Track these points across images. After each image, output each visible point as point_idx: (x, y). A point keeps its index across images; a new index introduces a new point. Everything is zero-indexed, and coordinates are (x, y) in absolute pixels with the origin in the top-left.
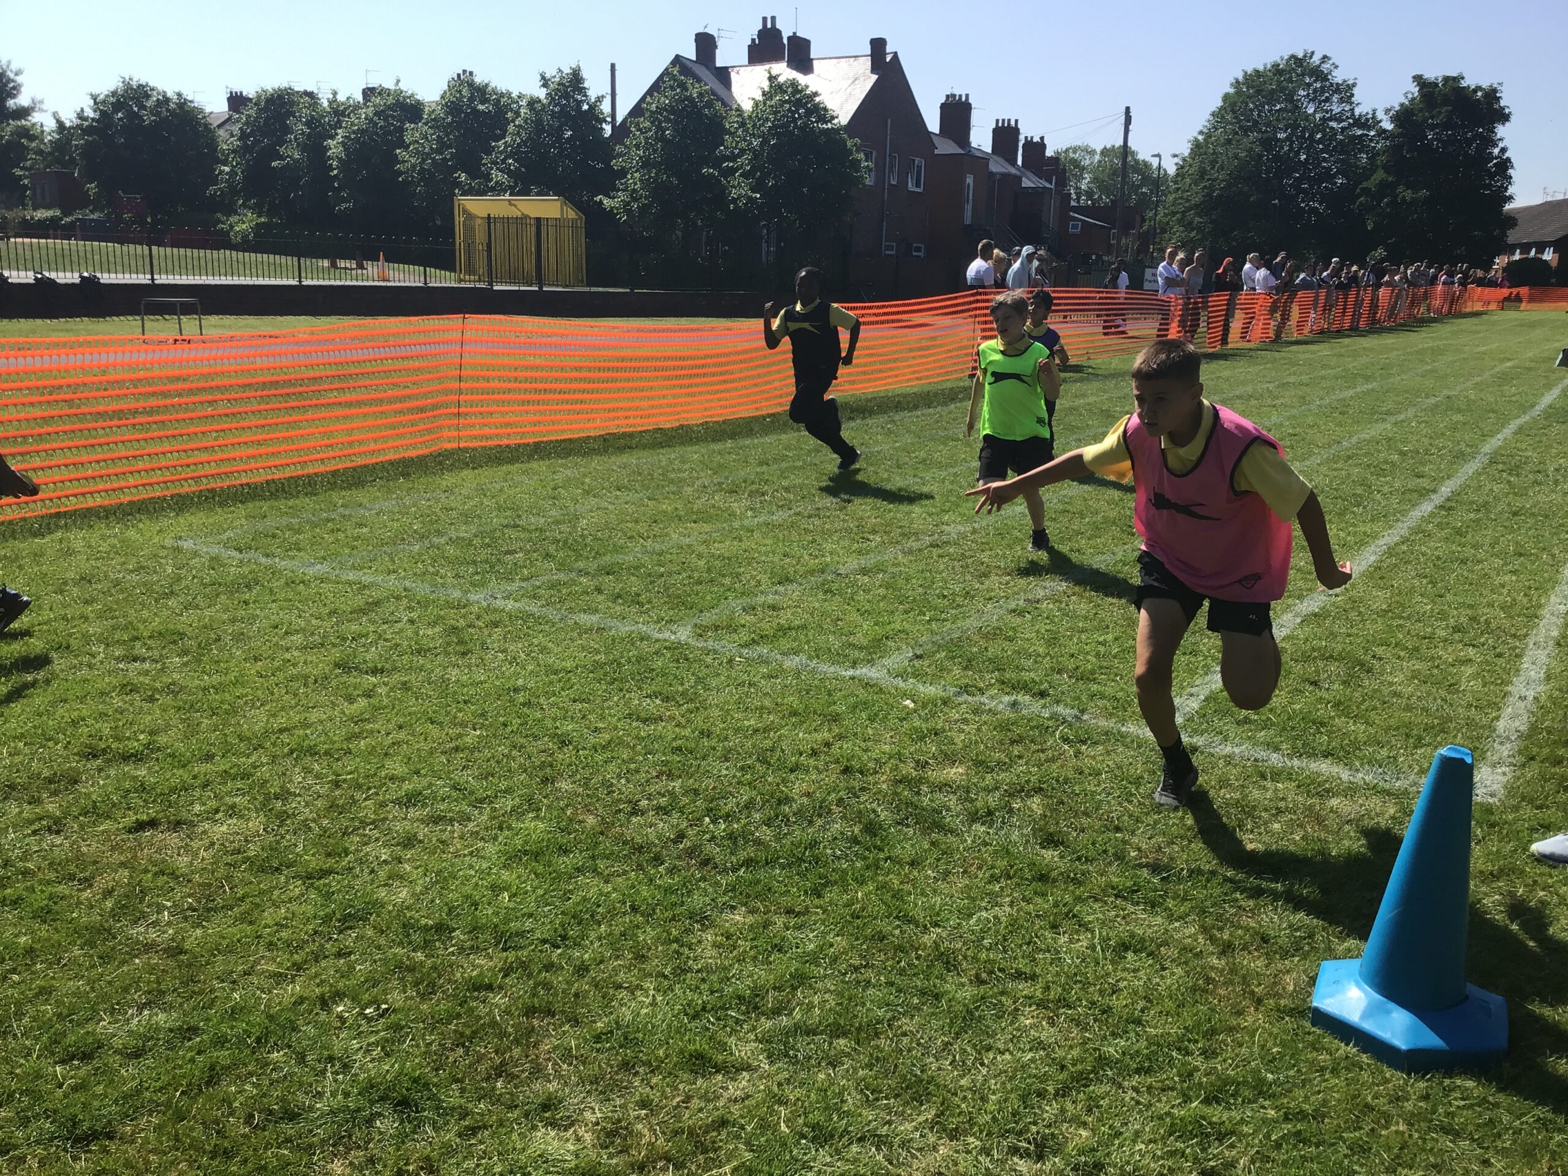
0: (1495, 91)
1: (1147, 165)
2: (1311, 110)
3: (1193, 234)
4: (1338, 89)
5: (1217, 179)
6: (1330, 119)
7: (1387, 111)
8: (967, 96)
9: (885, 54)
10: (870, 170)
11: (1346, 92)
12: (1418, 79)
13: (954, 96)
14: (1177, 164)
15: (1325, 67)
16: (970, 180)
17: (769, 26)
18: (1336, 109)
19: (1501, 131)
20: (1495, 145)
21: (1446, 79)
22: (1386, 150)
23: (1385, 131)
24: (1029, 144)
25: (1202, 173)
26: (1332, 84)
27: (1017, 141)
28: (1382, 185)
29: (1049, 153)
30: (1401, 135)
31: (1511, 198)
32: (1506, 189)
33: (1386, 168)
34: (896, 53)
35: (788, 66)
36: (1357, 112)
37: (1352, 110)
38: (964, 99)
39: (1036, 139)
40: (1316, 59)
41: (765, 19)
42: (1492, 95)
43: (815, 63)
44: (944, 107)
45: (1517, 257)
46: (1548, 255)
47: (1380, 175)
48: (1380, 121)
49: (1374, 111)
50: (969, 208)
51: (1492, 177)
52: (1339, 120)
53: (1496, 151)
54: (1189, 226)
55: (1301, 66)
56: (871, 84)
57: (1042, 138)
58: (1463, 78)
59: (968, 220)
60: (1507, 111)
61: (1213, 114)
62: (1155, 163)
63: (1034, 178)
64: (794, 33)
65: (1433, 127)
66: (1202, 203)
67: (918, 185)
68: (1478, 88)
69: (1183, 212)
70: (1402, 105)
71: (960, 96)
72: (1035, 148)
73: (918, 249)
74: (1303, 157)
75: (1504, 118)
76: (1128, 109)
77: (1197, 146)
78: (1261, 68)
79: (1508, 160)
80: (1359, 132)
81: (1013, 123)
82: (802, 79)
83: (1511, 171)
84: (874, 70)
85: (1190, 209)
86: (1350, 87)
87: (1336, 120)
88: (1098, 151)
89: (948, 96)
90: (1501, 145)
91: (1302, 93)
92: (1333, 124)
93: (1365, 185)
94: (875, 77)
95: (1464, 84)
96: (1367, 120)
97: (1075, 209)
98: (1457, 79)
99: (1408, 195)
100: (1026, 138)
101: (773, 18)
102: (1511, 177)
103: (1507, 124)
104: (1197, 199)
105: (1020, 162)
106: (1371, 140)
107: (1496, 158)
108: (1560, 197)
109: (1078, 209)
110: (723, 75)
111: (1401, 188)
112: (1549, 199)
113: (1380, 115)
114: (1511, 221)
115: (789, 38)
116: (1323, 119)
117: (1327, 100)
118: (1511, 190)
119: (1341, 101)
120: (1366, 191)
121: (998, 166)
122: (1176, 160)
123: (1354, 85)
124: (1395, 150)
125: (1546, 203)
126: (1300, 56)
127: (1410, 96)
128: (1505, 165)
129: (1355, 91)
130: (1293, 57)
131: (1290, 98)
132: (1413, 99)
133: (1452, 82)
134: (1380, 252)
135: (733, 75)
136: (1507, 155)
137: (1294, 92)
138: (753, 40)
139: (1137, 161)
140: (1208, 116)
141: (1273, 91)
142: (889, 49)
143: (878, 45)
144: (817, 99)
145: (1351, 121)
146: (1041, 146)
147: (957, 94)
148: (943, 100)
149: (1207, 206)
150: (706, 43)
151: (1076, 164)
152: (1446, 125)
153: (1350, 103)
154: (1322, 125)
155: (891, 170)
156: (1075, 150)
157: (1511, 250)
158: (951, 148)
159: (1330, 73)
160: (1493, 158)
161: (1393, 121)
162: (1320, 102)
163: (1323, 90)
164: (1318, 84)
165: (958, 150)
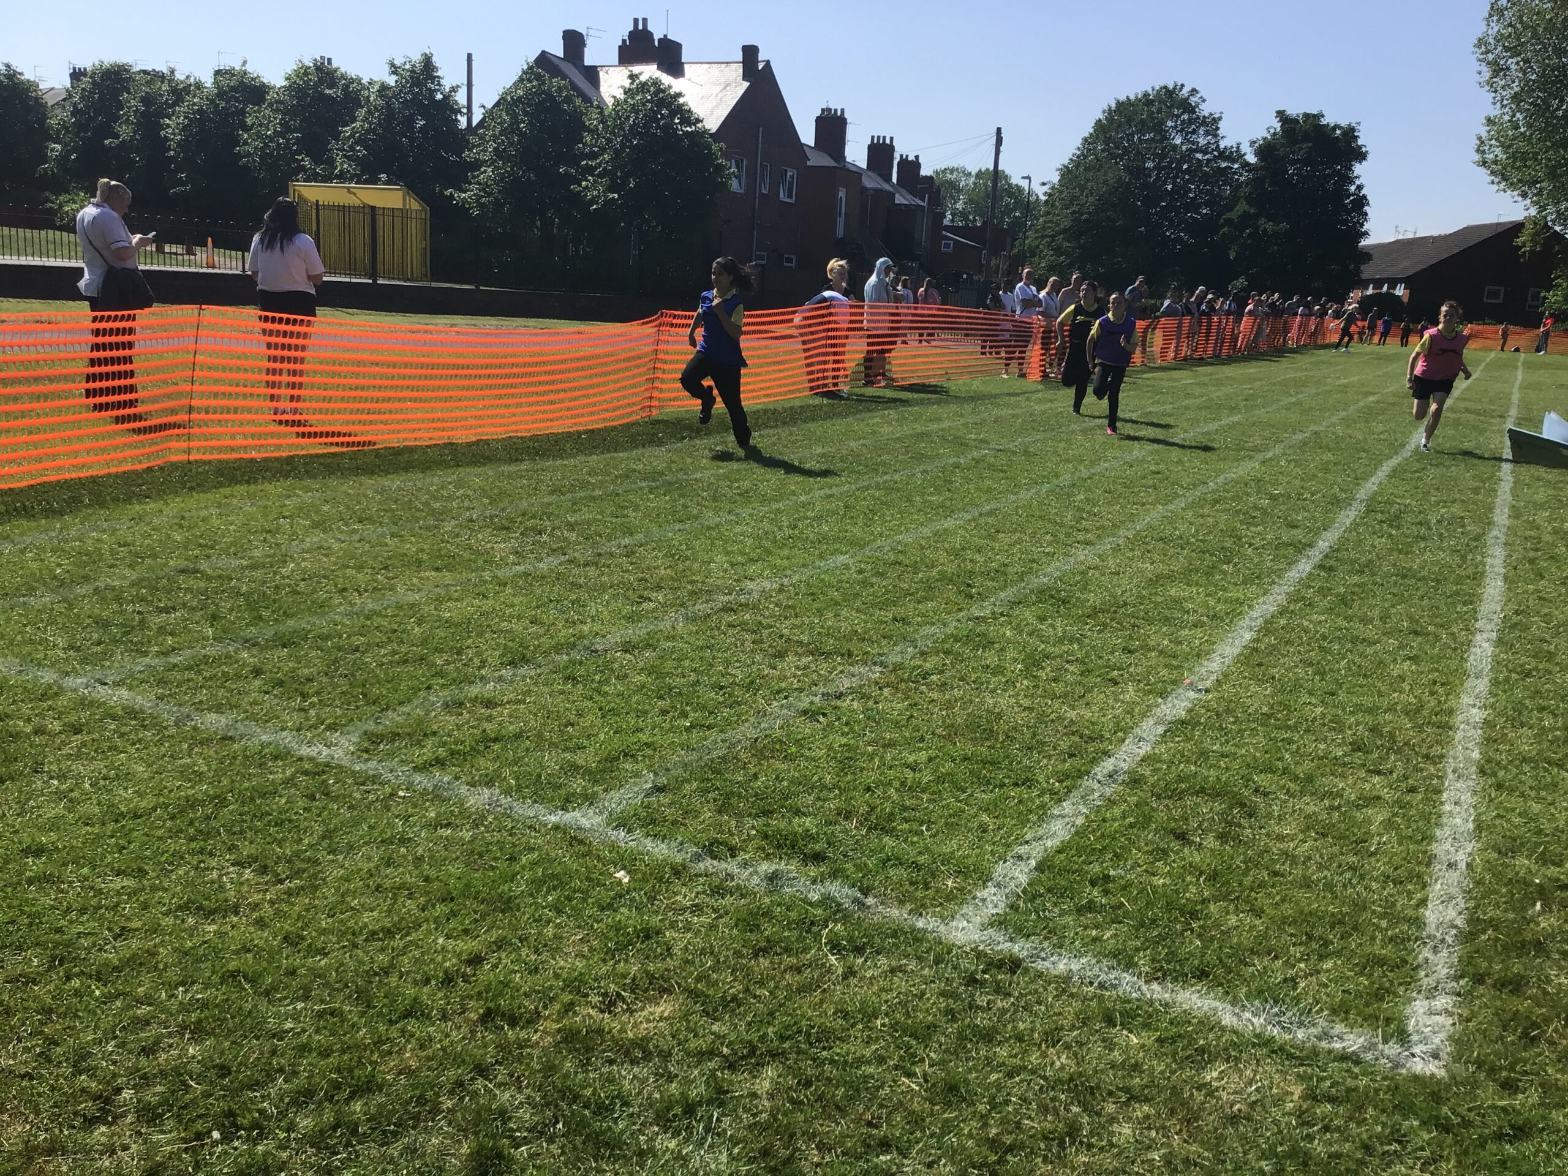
0: (1353, 130)
1: (1019, 189)
2: (1178, 141)
3: (1062, 259)
4: (1204, 122)
5: (1086, 204)
6: (1197, 151)
7: (1253, 143)
8: (843, 110)
9: (756, 61)
11: (1211, 124)
12: (1281, 115)
13: (829, 110)
14: (1047, 191)
15: (1193, 100)
16: (842, 194)
17: (640, 27)
18: (1202, 141)
19: (1358, 169)
20: (1352, 182)
21: (1311, 117)
22: (1250, 183)
23: (1248, 164)
24: (904, 162)
25: (1073, 199)
26: (1199, 117)
27: (892, 158)
28: (1245, 216)
29: (925, 171)
30: (1266, 168)
31: (1366, 233)
32: (1362, 225)
33: (1248, 199)
34: (768, 63)
35: (659, 69)
36: (1222, 144)
37: (1218, 143)
38: (839, 113)
39: (911, 158)
40: (1185, 92)
41: (636, 21)
42: (1350, 133)
43: (686, 66)
44: (819, 120)
45: (1371, 291)
46: (1400, 291)
47: (1242, 207)
48: (1244, 155)
49: (1239, 144)
50: (841, 222)
52: (1205, 153)
53: (1353, 188)
54: (1058, 251)
55: (1171, 96)
56: (743, 91)
57: (917, 157)
58: (1323, 116)
59: (840, 232)
60: (1364, 150)
61: (1085, 140)
62: (1024, 184)
63: (909, 196)
64: (666, 36)
65: (1294, 162)
66: (1072, 226)
67: (790, 196)
68: (1336, 127)
69: (1053, 236)
70: (1265, 139)
71: (836, 110)
72: (910, 167)
73: (789, 260)
74: (1169, 187)
75: (1361, 156)
76: (999, 130)
77: (1066, 173)
78: (1132, 98)
79: (1364, 197)
80: (1224, 165)
81: (888, 141)
83: (1366, 208)
84: (745, 77)
85: (1061, 233)
86: (1216, 121)
87: (1202, 151)
88: (974, 173)
89: (823, 110)
90: (1358, 182)
91: (1170, 124)
92: (1199, 156)
93: (1228, 215)
94: (746, 84)
95: (1324, 121)
96: (1232, 153)
97: (948, 228)
98: (1319, 116)
99: (1270, 226)
100: (901, 156)
101: (645, 20)
102: (1366, 214)
103: (1364, 162)
104: (1066, 223)
105: (894, 179)
106: (1235, 173)
107: (1353, 194)
108: (1410, 236)
109: (951, 229)
110: (592, 74)
111: (1262, 220)
112: (1401, 237)
113: (1246, 148)
114: (1366, 256)
115: (661, 41)
116: (1191, 151)
117: (1194, 132)
118: (1366, 227)
119: (1207, 133)
120: (1228, 222)
121: (871, 182)
122: (1046, 187)
123: (1220, 118)
124: (1256, 182)
125: (1398, 241)
126: (1171, 87)
127: (1272, 131)
128: (1361, 202)
129: (1221, 124)
130: (1165, 87)
131: (1159, 128)
132: (1275, 134)
133: (1313, 119)
134: (1241, 282)
135: (602, 74)
136: (1363, 192)
137: (1162, 123)
139: (1010, 185)
140: (1078, 142)
141: (1143, 121)
142: (761, 57)
143: (750, 53)
144: (681, 100)
145: (1216, 153)
146: (916, 165)
147: (833, 108)
148: (819, 113)
149: (1076, 231)
150: (574, 41)
151: (953, 185)
152: (1306, 162)
153: (1216, 136)
154: (1188, 156)
155: (762, 179)
156: (952, 171)
157: (1364, 285)
158: (825, 161)
159: (1197, 106)
160: (1349, 195)
161: (1256, 155)
162: (1187, 133)
163: (1190, 122)
164: (1186, 116)
165: (832, 163)
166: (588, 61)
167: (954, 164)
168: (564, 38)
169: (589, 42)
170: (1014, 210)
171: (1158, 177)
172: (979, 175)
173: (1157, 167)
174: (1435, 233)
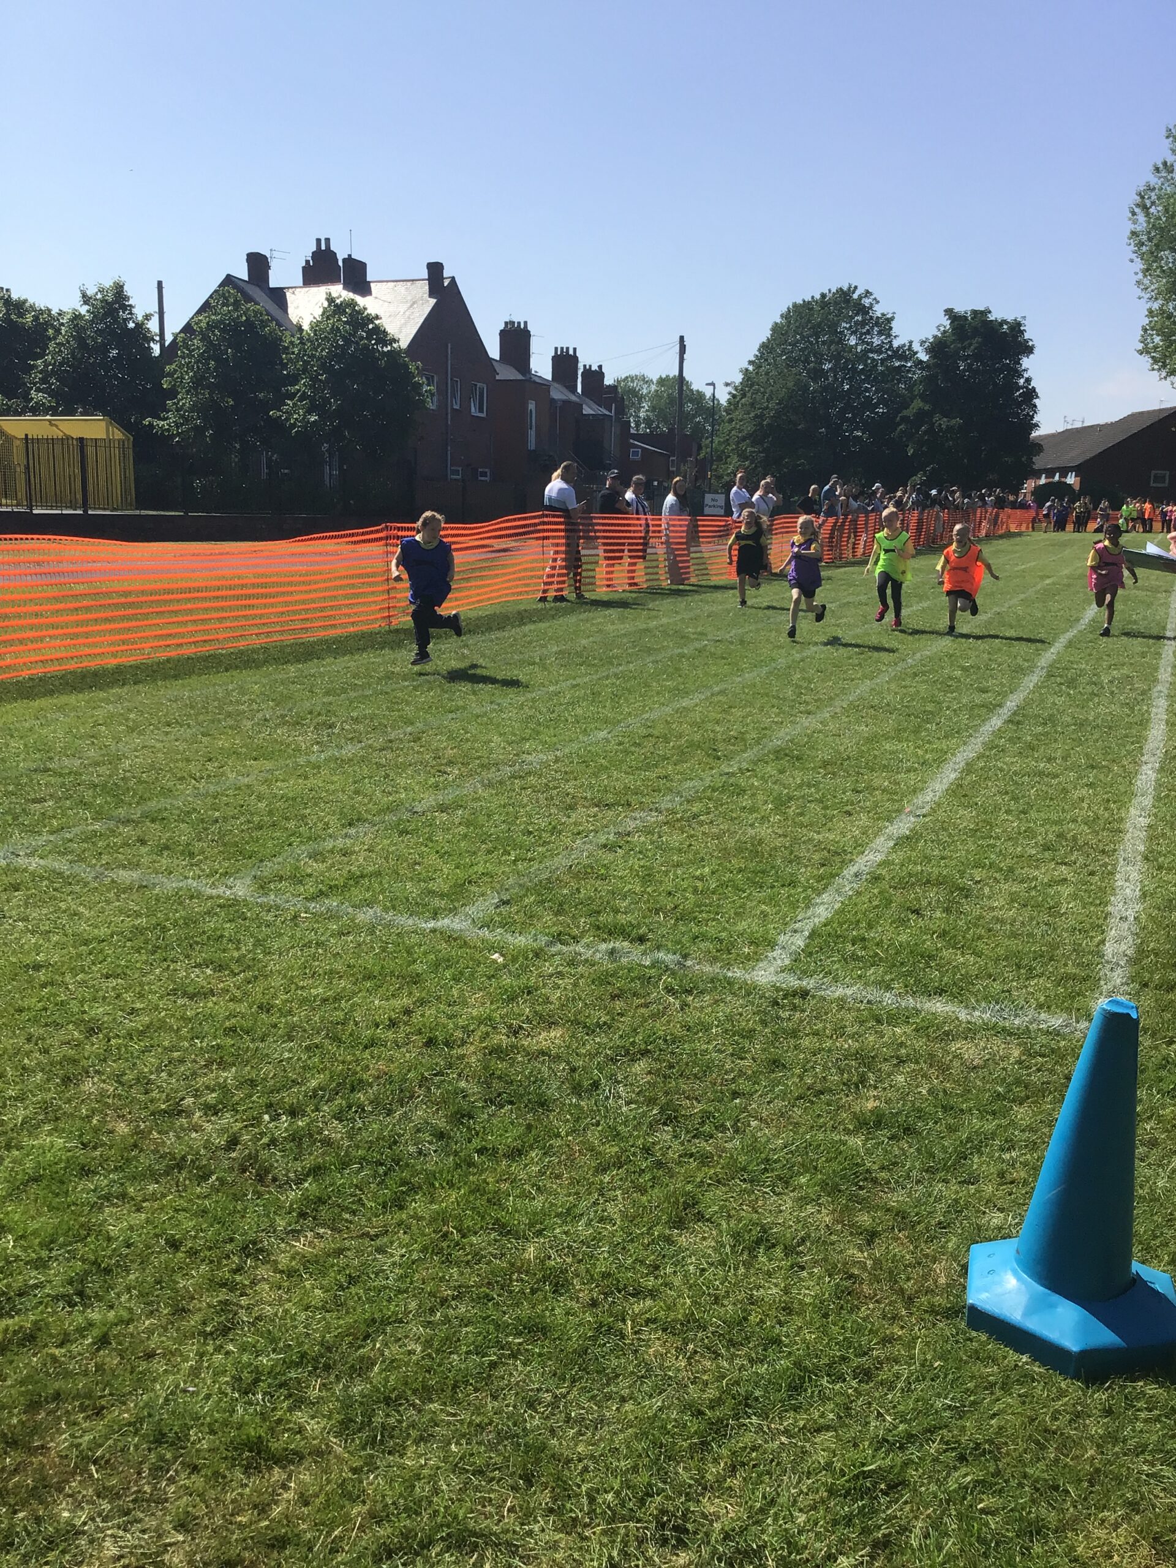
0: (1019, 324)
1: (701, 395)
2: (853, 342)
4: (877, 322)
5: (767, 407)
6: (871, 351)
7: (922, 343)
8: (526, 323)
9: (442, 278)
10: (432, 395)
12: (949, 312)
14: (730, 393)
15: (866, 302)
17: (323, 247)
18: (876, 341)
19: (1026, 362)
20: (1021, 376)
21: (975, 313)
22: (922, 380)
23: (921, 362)
24: (588, 372)
25: (753, 402)
26: (871, 318)
29: (608, 381)
30: (936, 365)
31: (1037, 425)
32: (1032, 417)
33: (923, 397)
34: (453, 278)
35: (344, 288)
36: (896, 344)
37: (890, 342)
38: (522, 326)
39: (595, 368)
40: (858, 294)
41: (319, 241)
42: (1016, 328)
43: (372, 285)
44: (503, 333)
45: (1043, 481)
46: (1071, 479)
47: (918, 404)
48: (916, 353)
49: (911, 342)
50: (532, 434)
51: (1019, 405)
52: (879, 352)
53: (1022, 381)
55: (845, 299)
56: (429, 309)
57: (600, 367)
58: (990, 312)
59: (532, 445)
60: (1030, 343)
61: (763, 345)
63: (595, 407)
64: (350, 256)
65: (964, 360)
66: (755, 431)
67: (481, 410)
68: (1004, 322)
69: (737, 442)
70: (935, 337)
71: (519, 323)
72: (594, 376)
74: (847, 387)
75: (1029, 350)
76: (682, 338)
78: (808, 300)
79: (1033, 389)
80: (897, 364)
81: (571, 352)
82: (361, 301)
83: (1035, 400)
84: (432, 294)
85: (744, 439)
87: (876, 352)
88: (655, 381)
89: (506, 323)
90: (1026, 375)
91: (844, 325)
92: (874, 355)
93: (905, 413)
94: (433, 301)
95: (991, 317)
96: (904, 352)
97: (634, 437)
98: (986, 312)
100: (585, 366)
101: (328, 240)
102: (1035, 406)
103: (1031, 356)
105: (579, 390)
106: (908, 371)
107: (1022, 388)
108: (1078, 425)
109: (637, 437)
110: (279, 296)
111: (937, 417)
112: (1069, 427)
113: (916, 347)
114: (1037, 447)
115: (344, 260)
116: (865, 352)
117: (868, 332)
118: (1036, 419)
119: (880, 333)
120: (905, 419)
121: (558, 394)
122: (729, 389)
125: (1066, 431)
126: (845, 288)
127: (942, 329)
128: (1031, 394)
130: (838, 290)
131: (834, 330)
132: (945, 332)
133: (981, 315)
135: (288, 295)
136: (1033, 384)
137: (837, 324)
138: (307, 262)
139: (692, 391)
140: (758, 347)
141: (818, 323)
142: (446, 273)
143: (435, 270)
144: (377, 322)
145: (890, 352)
146: (599, 374)
147: (516, 321)
148: (502, 327)
149: (760, 435)
150: (258, 264)
151: (635, 392)
152: (976, 357)
153: (889, 335)
154: (864, 356)
155: (454, 396)
156: (632, 379)
157: (1037, 474)
158: (512, 374)
159: (870, 307)
160: (1019, 388)
161: (928, 351)
162: (862, 334)
163: (863, 324)
164: (859, 318)
165: (520, 377)
168: (248, 260)
169: (273, 264)
172: (662, 381)
173: (834, 369)
174: (1102, 422)
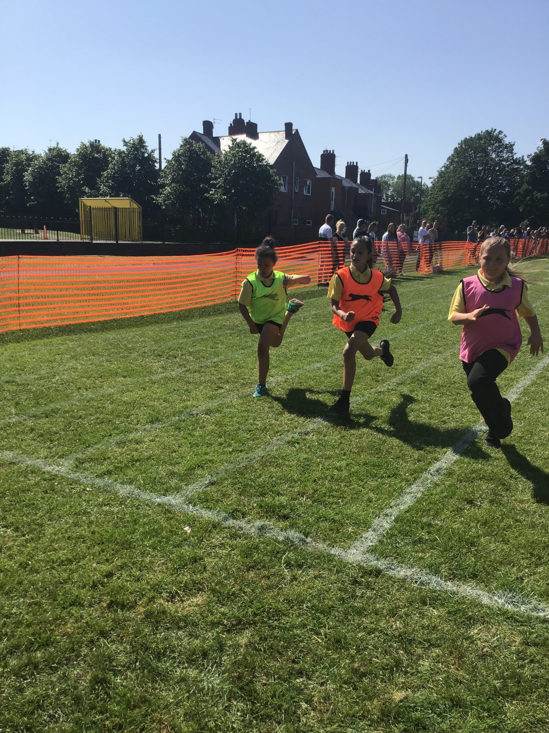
3: (439, 215)
5: (449, 189)
6: (502, 161)
7: (530, 155)
14: (432, 182)
16: (333, 190)
17: (238, 118)
18: (505, 156)
22: (529, 175)
23: (527, 166)
24: (363, 174)
26: (503, 145)
28: (527, 191)
30: (536, 167)
33: (529, 183)
34: (297, 130)
35: (247, 136)
36: (515, 158)
37: (512, 156)
38: (332, 152)
39: (366, 171)
41: (236, 114)
43: (259, 134)
44: (322, 156)
47: (526, 186)
48: (526, 161)
49: (523, 157)
50: (333, 203)
52: (507, 161)
54: (437, 211)
56: (286, 144)
57: (369, 171)
61: (449, 158)
62: (420, 181)
63: (366, 190)
64: (249, 121)
66: (443, 200)
67: (309, 192)
70: (535, 153)
72: (366, 175)
73: (309, 223)
76: (406, 156)
77: (441, 174)
78: (472, 136)
80: (516, 167)
81: (355, 164)
84: (287, 137)
88: (396, 177)
89: (324, 151)
91: (489, 148)
93: (518, 191)
94: (287, 141)
96: (520, 161)
99: (539, 195)
100: (362, 171)
101: (240, 114)
105: (359, 182)
106: (521, 170)
110: (217, 140)
111: (535, 192)
113: (526, 158)
115: (247, 123)
116: (500, 161)
117: (501, 151)
119: (508, 152)
120: (519, 194)
121: (347, 184)
124: (532, 174)
127: (539, 149)
134: (526, 222)
135: (221, 140)
138: (231, 124)
140: (446, 159)
141: (476, 148)
142: (294, 128)
145: (512, 161)
148: (322, 153)
149: (445, 202)
150: (208, 126)
151: (386, 183)
153: (512, 153)
154: (499, 164)
155: (295, 185)
156: (385, 176)
158: (325, 175)
159: (502, 139)
161: (532, 160)
162: (498, 152)
163: (500, 147)
164: (497, 144)
166: (215, 135)
167: (387, 173)
168: (203, 124)
169: (215, 126)
170: (416, 193)
171: (484, 174)
172: (399, 177)
173: (484, 169)
